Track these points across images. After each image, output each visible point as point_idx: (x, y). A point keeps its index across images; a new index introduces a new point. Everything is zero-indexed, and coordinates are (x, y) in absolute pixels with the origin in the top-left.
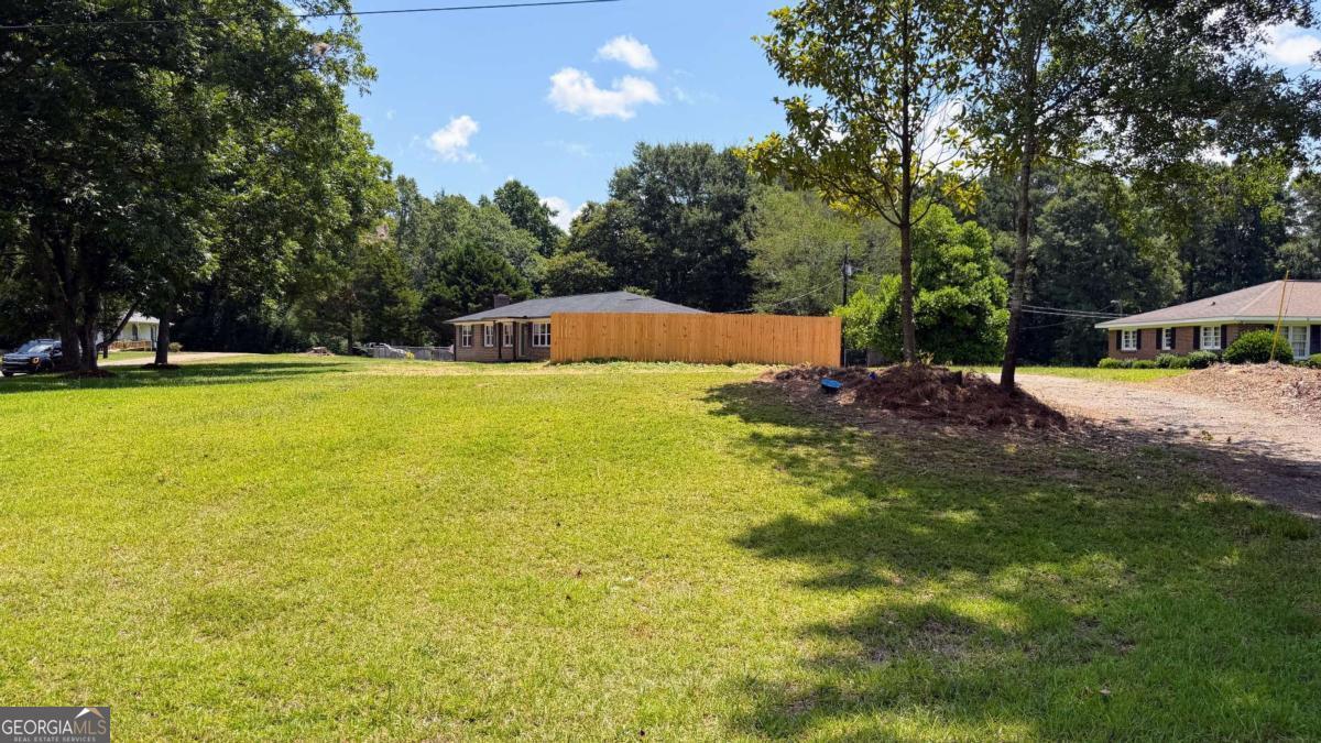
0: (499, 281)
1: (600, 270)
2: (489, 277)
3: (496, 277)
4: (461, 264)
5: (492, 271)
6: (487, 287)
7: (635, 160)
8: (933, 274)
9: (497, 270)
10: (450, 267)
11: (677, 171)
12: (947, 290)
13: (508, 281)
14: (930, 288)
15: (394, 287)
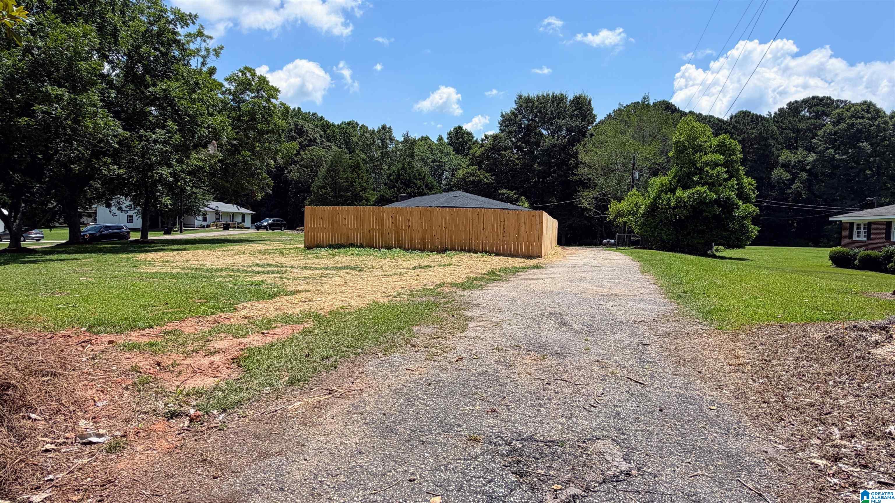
0: (421, 186)
1: (486, 178)
2: (414, 183)
3: (419, 183)
4: (399, 176)
5: (416, 180)
6: (413, 189)
7: (515, 106)
8: (689, 176)
9: (420, 179)
10: (392, 177)
11: (540, 112)
12: (698, 188)
13: (427, 186)
14: (685, 187)
15: (361, 191)
